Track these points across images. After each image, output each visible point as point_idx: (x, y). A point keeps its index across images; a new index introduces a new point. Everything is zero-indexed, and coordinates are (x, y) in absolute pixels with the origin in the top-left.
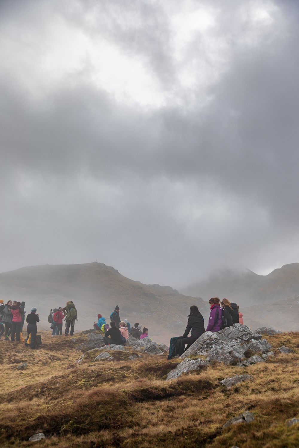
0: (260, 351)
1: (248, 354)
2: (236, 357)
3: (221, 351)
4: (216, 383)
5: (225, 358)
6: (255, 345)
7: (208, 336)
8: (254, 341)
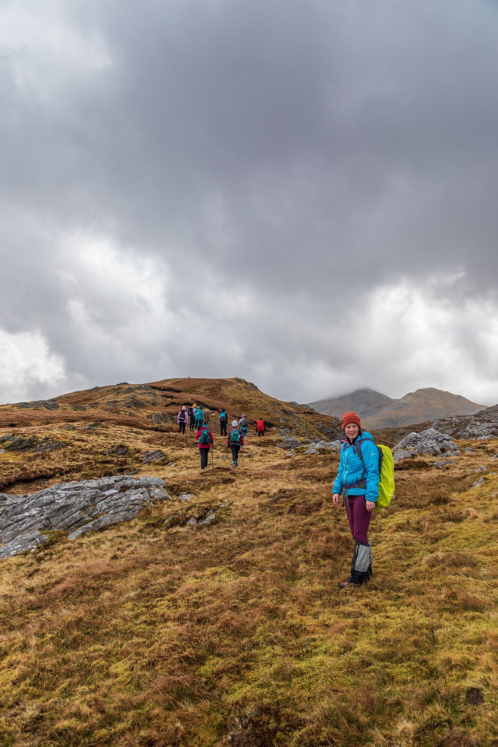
0: (451, 449)
1: (443, 450)
2: (437, 451)
3: (425, 446)
4: (431, 464)
5: (429, 451)
6: (447, 444)
7: (414, 435)
8: (446, 442)
